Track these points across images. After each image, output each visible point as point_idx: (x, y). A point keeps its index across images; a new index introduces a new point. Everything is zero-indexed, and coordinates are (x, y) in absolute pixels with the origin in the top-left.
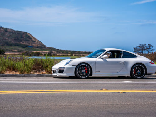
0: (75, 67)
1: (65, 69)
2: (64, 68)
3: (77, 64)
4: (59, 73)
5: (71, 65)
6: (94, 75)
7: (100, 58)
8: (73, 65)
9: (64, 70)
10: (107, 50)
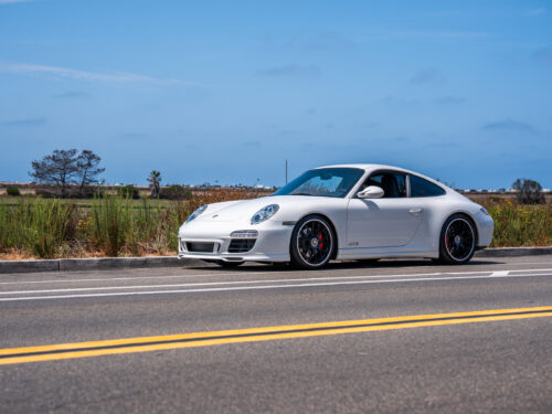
0: (291, 228)
1: (259, 238)
2: (255, 233)
3: (296, 219)
4: (230, 251)
5: (276, 222)
6: (342, 256)
7: (355, 197)
8: (285, 223)
9: (254, 241)
10: (369, 169)
